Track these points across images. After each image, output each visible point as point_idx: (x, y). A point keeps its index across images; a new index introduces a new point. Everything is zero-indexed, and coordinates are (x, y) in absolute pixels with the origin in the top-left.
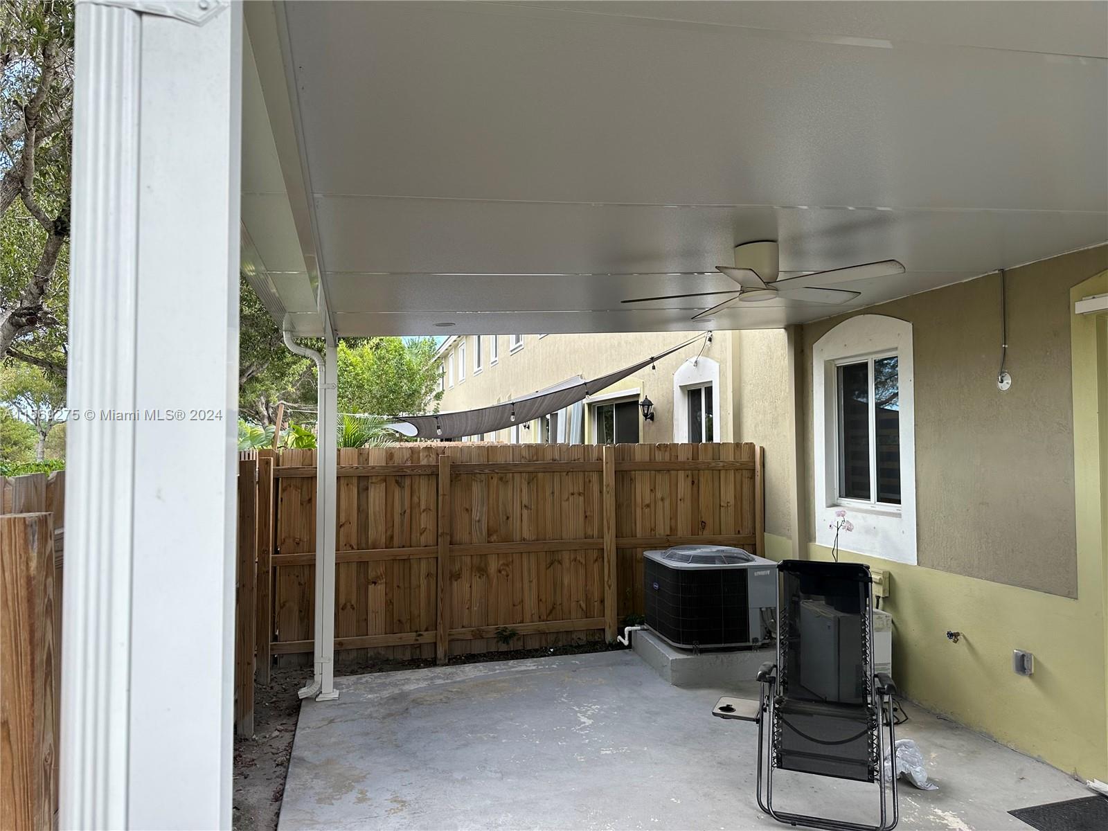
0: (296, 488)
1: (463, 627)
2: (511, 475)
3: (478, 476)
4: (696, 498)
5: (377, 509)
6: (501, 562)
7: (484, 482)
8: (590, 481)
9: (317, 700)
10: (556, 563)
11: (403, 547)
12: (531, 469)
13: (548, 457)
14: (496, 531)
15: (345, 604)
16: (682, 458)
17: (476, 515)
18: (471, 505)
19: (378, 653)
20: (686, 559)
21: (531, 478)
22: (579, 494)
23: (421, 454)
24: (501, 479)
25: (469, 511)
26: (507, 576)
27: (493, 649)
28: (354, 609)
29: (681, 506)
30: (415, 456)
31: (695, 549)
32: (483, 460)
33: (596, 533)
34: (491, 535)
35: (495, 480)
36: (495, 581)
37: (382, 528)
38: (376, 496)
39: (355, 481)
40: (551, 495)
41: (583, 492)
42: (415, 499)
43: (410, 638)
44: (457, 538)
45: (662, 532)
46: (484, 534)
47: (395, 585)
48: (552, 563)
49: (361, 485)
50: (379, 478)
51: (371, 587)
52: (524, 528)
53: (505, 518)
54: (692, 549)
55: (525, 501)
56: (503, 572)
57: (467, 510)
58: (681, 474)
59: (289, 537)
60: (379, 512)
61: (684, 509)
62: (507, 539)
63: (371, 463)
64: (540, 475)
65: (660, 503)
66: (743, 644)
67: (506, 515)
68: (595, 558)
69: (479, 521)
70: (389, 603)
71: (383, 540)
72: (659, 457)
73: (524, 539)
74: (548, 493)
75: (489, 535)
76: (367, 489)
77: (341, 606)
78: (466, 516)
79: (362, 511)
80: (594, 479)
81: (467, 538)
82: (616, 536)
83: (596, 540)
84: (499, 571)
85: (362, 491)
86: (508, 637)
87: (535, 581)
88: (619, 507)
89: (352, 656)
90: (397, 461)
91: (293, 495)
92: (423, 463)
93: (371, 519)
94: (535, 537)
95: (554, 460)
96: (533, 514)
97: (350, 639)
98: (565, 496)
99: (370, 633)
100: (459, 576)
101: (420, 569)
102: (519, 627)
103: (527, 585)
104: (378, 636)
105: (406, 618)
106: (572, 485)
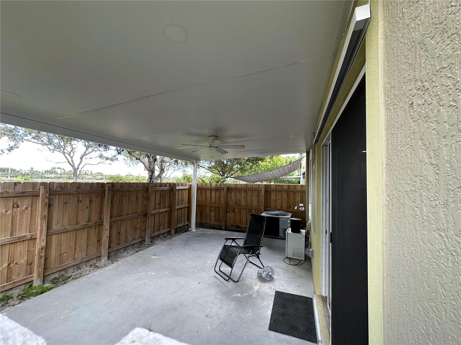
0: (200, 190)
1: (229, 223)
3: (233, 190)
4: (288, 199)
6: (238, 210)
7: (235, 192)
9: (191, 231)
11: (218, 204)
12: (244, 189)
13: (249, 187)
14: (237, 203)
15: (207, 214)
16: (285, 188)
17: (233, 199)
20: (268, 214)
21: (245, 191)
22: (257, 196)
24: (238, 191)
25: (231, 198)
27: (236, 229)
28: (209, 216)
29: (284, 201)
30: (221, 185)
31: (274, 212)
32: (235, 187)
33: (260, 206)
35: (237, 192)
36: (237, 214)
37: (214, 200)
38: (213, 193)
39: (210, 190)
42: (221, 194)
43: (218, 223)
44: (229, 203)
45: (278, 207)
47: (216, 212)
48: (250, 212)
50: (214, 189)
51: (212, 212)
52: (243, 203)
53: (239, 200)
54: (272, 212)
55: (244, 197)
58: (284, 193)
60: (214, 196)
62: (240, 205)
63: (213, 186)
64: (247, 191)
65: (278, 200)
66: (277, 237)
68: (260, 212)
70: (215, 216)
71: (214, 202)
72: (278, 188)
73: (243, 205)
74: (249, 195)
75: (235, 204)
76: (212, 192)
78: (231, 199)
79: (211, 196)
80: (261, 193)
81: (231, 204)
82: (265, 207)
83: (260, 208)
84: (238, 212)
85: (211, 192)
86: (239, 227)
87: (245, 215)
88: (267, 200)
89: (208, 225)
90: (217, 186)
91: (199, 192)
92: (222, 187)
93: (212, 197)
94: (245, 205)
95: (251, 187)
96: (246, 199)
97: (208, 222)
98: (253, 196)
99: (212, 221)
100: (229, 212)
101: (221, 209)
102: (241, 225)
103: (243, 216)
104: (213, 222)
105: (218, 219)
106: (255, 194)
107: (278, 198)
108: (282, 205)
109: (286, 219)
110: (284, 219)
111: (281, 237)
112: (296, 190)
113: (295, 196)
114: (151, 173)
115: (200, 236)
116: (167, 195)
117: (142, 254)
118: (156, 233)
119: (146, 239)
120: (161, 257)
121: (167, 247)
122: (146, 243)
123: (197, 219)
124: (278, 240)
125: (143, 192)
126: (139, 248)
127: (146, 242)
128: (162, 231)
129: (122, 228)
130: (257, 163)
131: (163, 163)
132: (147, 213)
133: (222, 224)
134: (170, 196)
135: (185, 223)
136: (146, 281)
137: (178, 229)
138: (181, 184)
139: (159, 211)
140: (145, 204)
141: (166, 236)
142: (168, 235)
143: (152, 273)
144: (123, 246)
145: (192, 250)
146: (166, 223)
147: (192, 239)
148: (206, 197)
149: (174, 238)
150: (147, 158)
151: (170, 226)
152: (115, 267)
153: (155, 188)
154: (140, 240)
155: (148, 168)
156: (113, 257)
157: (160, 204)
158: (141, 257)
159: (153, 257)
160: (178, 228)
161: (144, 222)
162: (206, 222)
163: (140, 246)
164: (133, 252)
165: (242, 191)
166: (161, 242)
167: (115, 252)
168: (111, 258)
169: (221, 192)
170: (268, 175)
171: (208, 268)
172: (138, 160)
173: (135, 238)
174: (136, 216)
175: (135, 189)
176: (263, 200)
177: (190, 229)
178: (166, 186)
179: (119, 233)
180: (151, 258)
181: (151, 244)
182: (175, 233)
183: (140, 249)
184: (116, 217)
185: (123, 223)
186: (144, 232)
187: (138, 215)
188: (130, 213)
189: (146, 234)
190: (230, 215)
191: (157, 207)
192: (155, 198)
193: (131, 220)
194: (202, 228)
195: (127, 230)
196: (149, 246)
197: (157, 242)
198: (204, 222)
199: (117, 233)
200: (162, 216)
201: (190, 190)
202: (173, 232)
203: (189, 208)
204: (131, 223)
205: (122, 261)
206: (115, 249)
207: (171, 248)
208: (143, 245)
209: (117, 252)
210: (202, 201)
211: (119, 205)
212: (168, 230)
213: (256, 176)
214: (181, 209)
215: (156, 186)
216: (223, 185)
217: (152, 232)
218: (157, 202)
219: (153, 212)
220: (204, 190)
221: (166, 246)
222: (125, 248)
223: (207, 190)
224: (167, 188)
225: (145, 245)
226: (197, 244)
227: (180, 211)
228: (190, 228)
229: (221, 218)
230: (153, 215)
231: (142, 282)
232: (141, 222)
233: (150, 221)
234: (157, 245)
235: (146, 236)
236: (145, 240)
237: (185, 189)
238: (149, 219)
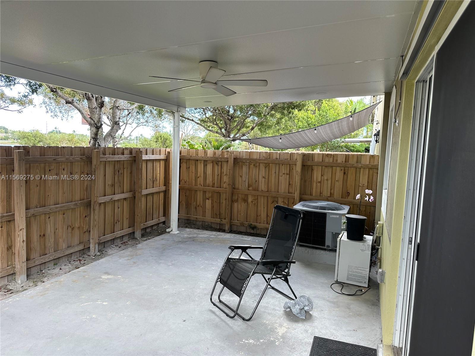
0: (185, 163)
1: (238, 221)
2: (258, 163)
3: (245, 163)
4: (345, 181)
5: (210, 173)
6: (253, 198)
7: (247, 166)
8: (293, 169)
9: (170, 233)
10: (275, 202)
11: (218, 188)
12: (266, 162)
13: (274, 157)
14: (251, 186)
15: (199, 205)
16: (339, 161)
17: (244, 179)
18: (242, 175)
19: (209, 224)
20: (307, 206)
21: (267, 166)
22: (287, 174)
23: (225, 153)
24: (254, 165)
26: (255, 204)
27: (248, 231)
28: (201, 207)
29: (337, 184)
30: (223, 154)
32: (248, 157)
33: (293, 192)
34: (250, 187)
35: (252, 166)
36: (250, 205)
37: (211, 180)
38: (209, 167)
39: (203, 162)
40: (275, 173)
41: (289, 173)
42: (223, 170)
43: (218, 220)
44: (237, 186)
45: (326, 195)
46: (247, 186)
47: (215, 202)
48: (273, 202)
49: (205, 163)
50: (211, 161)
51: (207, 200)
52: (263, 186)
53: (255, 181)
54: (313, 202)
55: (264, 175)
56: (253, 202)
57: (241, 176)
58: (338, 169)
59: (183, 179)
60: (210, 174)
61: (338, 186)
62: (256, 189)
63: (208, 156)
64: (271, 165)
65: (326, 181)
66: (321, 247)
67: (255, 179)
68: (292, 202)
69: (245, 181)
70: (213, 207)
71: (211, 184)
72: (327, 160)
73: (262, 190)
74: (273, 172)
75: (249, 187)
76: (207, 165)
77: (198, 206)
78: (240, 179)
79: (205, 173)
80: (294, 168)
81: (240, 187)
82: (300, 194)
83: (293, 195)
84: (252, 202)
85: (205, 166)
86: (254, 228)
87: (266, 208)
88: (305, 181)
89: (201, 223)
90: (217, 155)
91: (184, 165)
92: (225, 157)
93: (208, 176)
94: (266, 190)
95: (277, 159)
96: (267, 180)
97: (200, 217)
98: (281, 174)
99: (206, 216)
100: (237, 201)
101: (223, 196)
102: (258, 225)
103: (262, 209)
104: (209, 218)
105: (218, 213)
106: (284, 170)
107: (326, 178)
108: (332, 191)
109: (338, 216)
110: (335, 216)
111: (328, 246)
112: (360, 165)
113: (358, 175)
114: (94, 130)
115: (185, 242)
116: (125, 170)
117: (85, 272)
118: (109, 237)
119: (92, 246)
120: (119, 276)
121: (128, 260)
122: (92, 253)
123: (180, 213)
124: (322, 252)
125: (82, 163)
126: (80, 260)
127: (91, 251)
128: (119, 233)
129: (49, 226)
130: (290, 113)
131: (117, 110)
132: (90, 201)
133: (224, 221)
134: (131, 173)
135: (159, 220)
136: (94, 316)
137: (148, 230)
138: (151, 150)
139: (112, 199)
140: (87, 185)
141: (127, 242)
142: (129, 240)
143: (104, 303)
144: (52, 258)
145: (171, 265)
146: (125, 219)
147: (171, 247)
148: (197, 174)
149: (139, 246)
150: (86, 101)
151: (132, 224)
152: (40, 292)
153: (103, 158)
154: (81, 247)
155: (89, 120)
156: (35, 276)
157: (113, 185)
158: (84, 277)
159: (105, 277)
160: (148, 227)
161: (86, 216)
162: (196, 218)
163: (81, 258)
164: (70, 268)
165: (261, 165)
166: (117, 251)
167: (39, 267)
168: (31, 277)
169: (223, 166)
170: (310, 136)
171: (199, 296)
172: (70, 105)
173: (72, 245)
174: (72, 207)
175: (67, 159)
176: (299, 182)
177: (168, 230)
178: (123, 154)
179: (44, 235)
180: (101, 278)
181: (100, 255)
182: (143, 236)
183: (82, 262)
184: (37, 208)
185: (49, 217)
186: (87, 234)
187: (76, 204)
188: (60, 202)
189: (91, 237)
190: (239, 206)
191: (109, 190)
192: (105, 175)
193: (64, 214)
194: (189, 228)
195: (57, 230)
196: (97, 258)
197: (110, 251)
198: (193, 217)
199: (40, 235)
200: (119, 208)
201: (167, 161)
202: (138, 234)
203: (167, 194)
204: (64, 219)
205: (52, 283)
206: (37, 263)
207: (135, 263)
208: (85, 256)
209: (42, 267)
210: (189, 182)
211: (40, 187)
212: (130, 230)
213: (288, 139)
214: (152, 194)
215: (104, 154)
216: (227, 154)
217: (102, 235)
218: (109, 182)
219: (102, 200)
220: (193, 162)
221: (126, 259)
222: (56, 261)
223: (199, 161)
224: (126, 157)
225: (89, 256)
226: (180, 255)
227: (150, 198)
228: (169, 227)
229: (223, 211)
230: (102, 204)
231: (88, 317)
232: (80, 217)
233: (97, 216)
234: (111, 256)
235: (91, 241)
236: (90, 247)
237: (159, 160)
238: (94, 213)
